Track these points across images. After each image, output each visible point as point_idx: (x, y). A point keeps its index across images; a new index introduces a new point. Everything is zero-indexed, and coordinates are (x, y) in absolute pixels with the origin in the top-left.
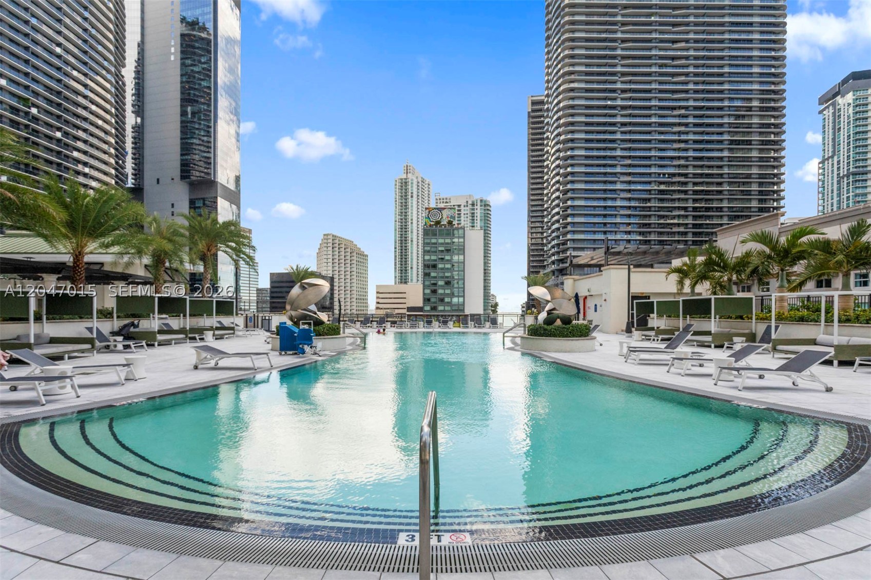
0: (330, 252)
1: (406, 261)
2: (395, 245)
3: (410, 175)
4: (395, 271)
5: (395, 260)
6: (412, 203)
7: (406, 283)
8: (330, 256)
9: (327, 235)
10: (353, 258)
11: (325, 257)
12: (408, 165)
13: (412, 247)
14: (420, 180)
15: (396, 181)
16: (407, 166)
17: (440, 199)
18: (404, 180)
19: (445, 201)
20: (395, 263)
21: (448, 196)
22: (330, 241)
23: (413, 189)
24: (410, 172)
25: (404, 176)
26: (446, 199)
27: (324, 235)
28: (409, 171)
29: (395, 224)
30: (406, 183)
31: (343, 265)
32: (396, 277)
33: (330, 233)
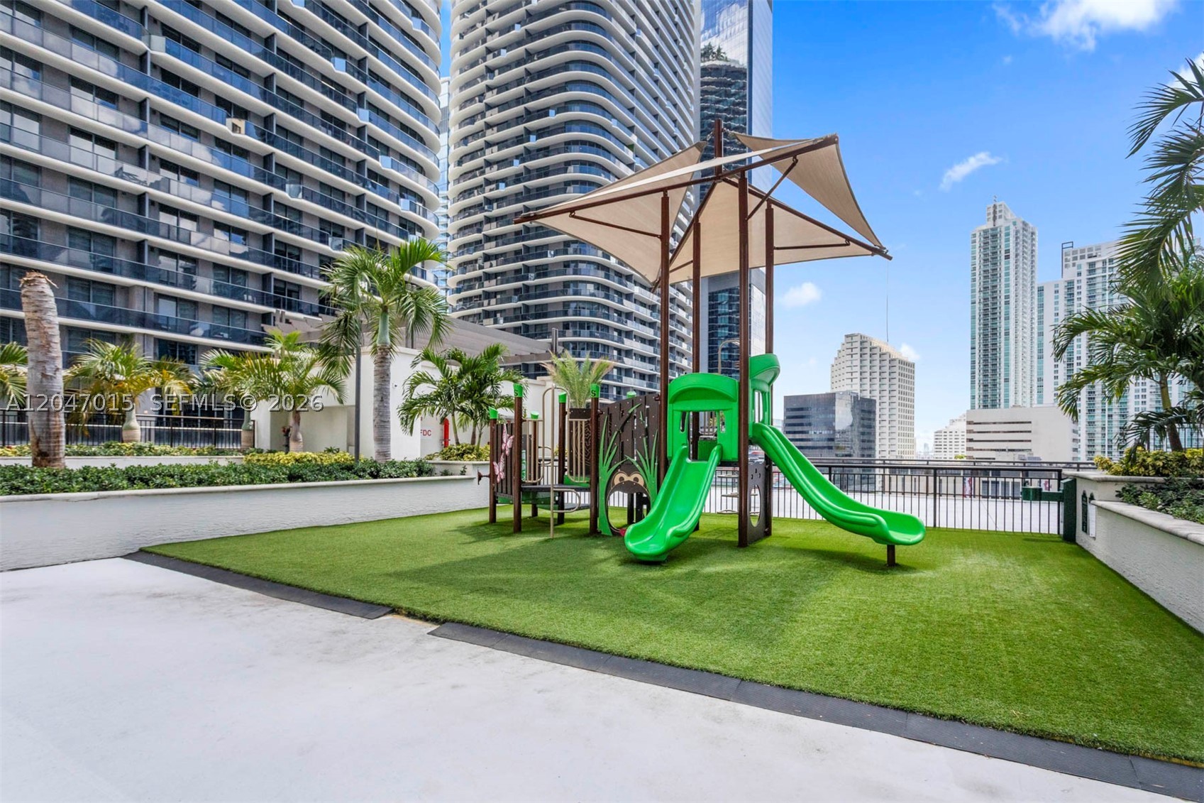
0: (858, 363)
1: (994, 370)
2: (973, 343)
3: (999, 222)
4: (973, 387)
5: (973, 367)
6: (1007, 268)
7: (994, 406)
8: (858, 369)
9: (851, 336)
10: (894, 369)
11: (849, 370)
12: (998, 204)
13: (1007, 345)
14: (1020, 226)
15: (974, 235)
16: (995, 207)
17: (1075, 252)
18: (990, 232)
19: (1086, 254)
20: (973, 373)
21: (1092, 243)
22: (858, 344)
23: (1007, 243)
24: (1000, 217)
25: (989, 225)
26: (1090, 249)
27: (847, 336)
28: (998, 215)
29: (973, 308)
30: (994, 236)
31: (877, 381)
32: (973, 397)
33: (856, 333)
